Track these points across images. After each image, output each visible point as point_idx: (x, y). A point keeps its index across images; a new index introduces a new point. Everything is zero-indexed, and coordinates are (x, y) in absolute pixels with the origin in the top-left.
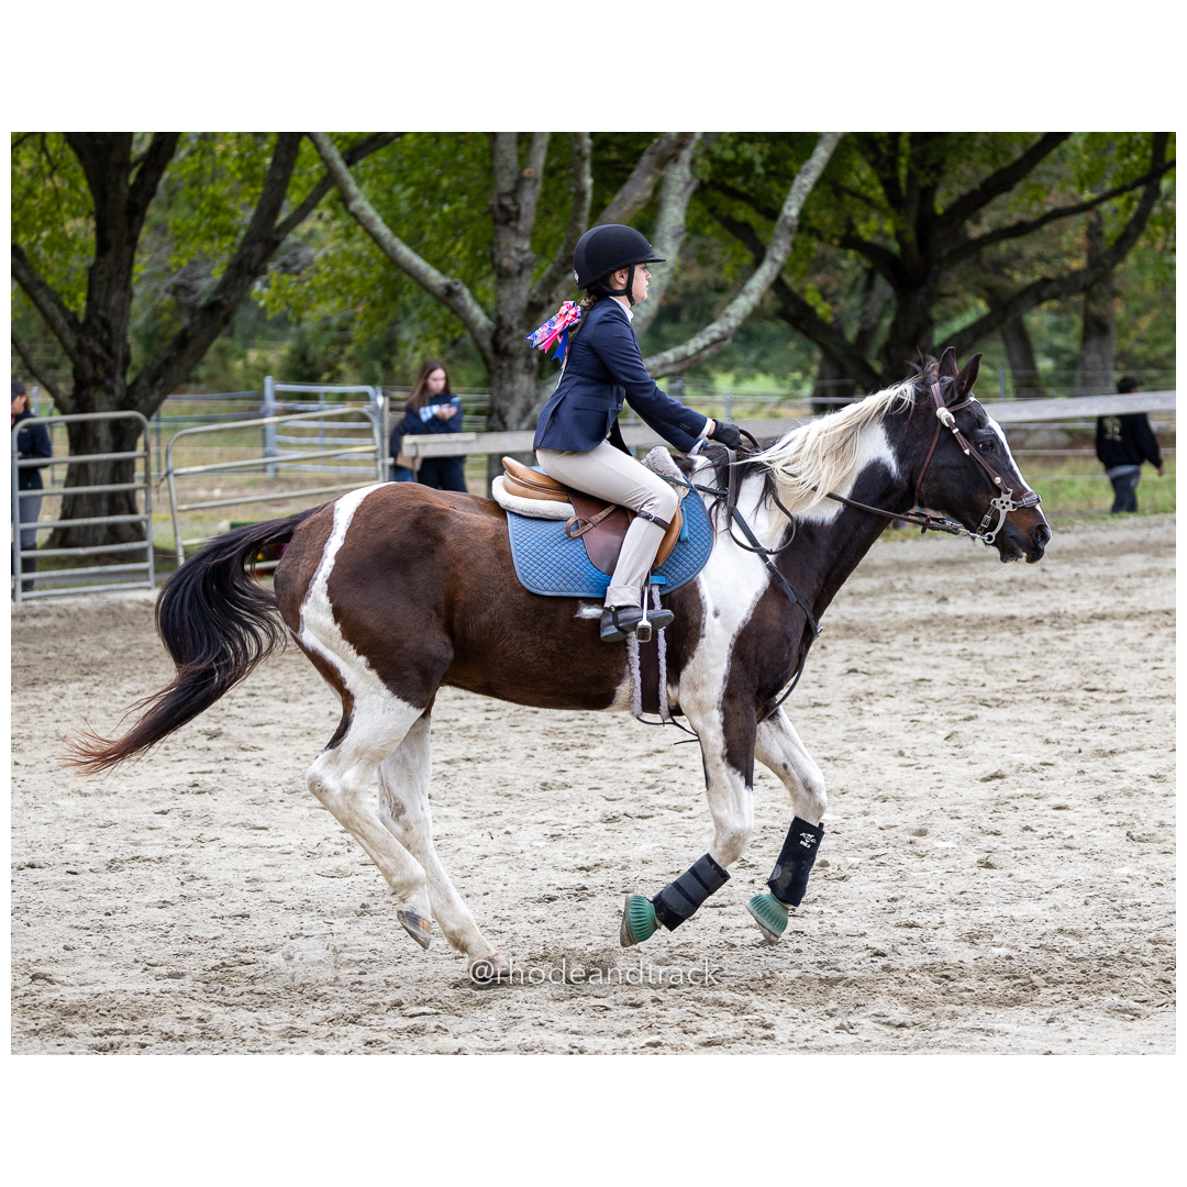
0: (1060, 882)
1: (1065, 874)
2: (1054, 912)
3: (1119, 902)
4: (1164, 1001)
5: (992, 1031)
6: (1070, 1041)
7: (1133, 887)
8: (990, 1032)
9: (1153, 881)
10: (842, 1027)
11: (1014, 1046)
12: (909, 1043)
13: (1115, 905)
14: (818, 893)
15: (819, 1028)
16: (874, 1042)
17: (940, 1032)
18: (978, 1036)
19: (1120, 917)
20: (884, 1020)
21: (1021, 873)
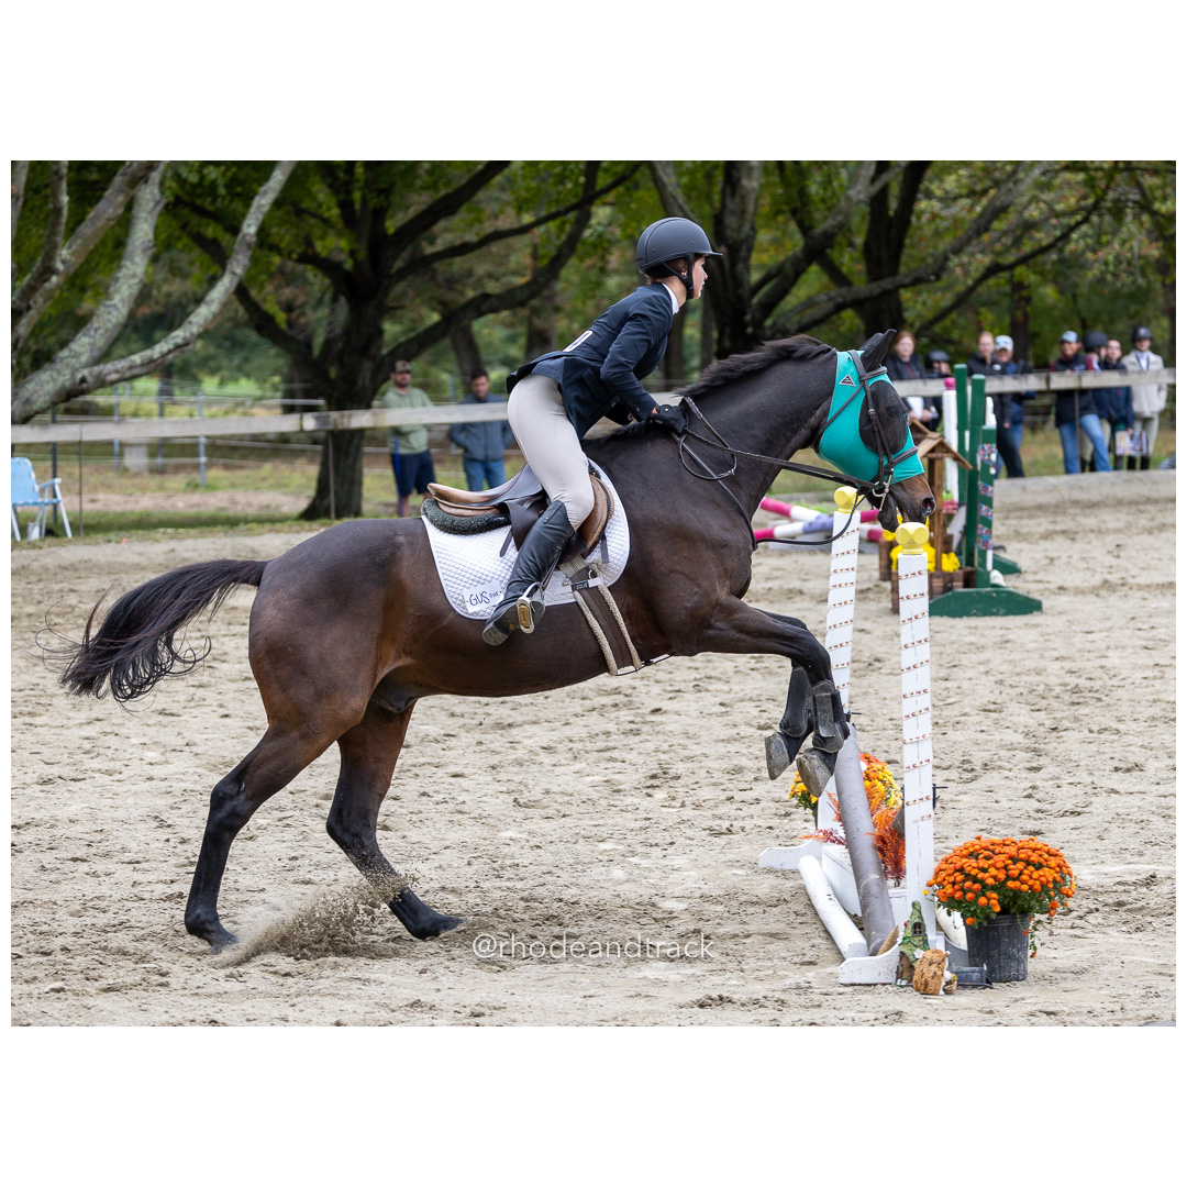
0: (448, 843)
1: (454, 836)
2: (440, 872)
3: (499, 863)
5: (368, 980)
6: (439, 990)
7: (514, 849)
8: (366, 981)
9: (532, 844)
10: (231, 976)
11: (387, 994)
12: (292, 990)
13: (495, 865)
15: (210, 976)
16: (260, 990)
17: (322, 981)
18: (355, 985)
19: (498, 877)
20: (271, 969)
21: (414, 835)
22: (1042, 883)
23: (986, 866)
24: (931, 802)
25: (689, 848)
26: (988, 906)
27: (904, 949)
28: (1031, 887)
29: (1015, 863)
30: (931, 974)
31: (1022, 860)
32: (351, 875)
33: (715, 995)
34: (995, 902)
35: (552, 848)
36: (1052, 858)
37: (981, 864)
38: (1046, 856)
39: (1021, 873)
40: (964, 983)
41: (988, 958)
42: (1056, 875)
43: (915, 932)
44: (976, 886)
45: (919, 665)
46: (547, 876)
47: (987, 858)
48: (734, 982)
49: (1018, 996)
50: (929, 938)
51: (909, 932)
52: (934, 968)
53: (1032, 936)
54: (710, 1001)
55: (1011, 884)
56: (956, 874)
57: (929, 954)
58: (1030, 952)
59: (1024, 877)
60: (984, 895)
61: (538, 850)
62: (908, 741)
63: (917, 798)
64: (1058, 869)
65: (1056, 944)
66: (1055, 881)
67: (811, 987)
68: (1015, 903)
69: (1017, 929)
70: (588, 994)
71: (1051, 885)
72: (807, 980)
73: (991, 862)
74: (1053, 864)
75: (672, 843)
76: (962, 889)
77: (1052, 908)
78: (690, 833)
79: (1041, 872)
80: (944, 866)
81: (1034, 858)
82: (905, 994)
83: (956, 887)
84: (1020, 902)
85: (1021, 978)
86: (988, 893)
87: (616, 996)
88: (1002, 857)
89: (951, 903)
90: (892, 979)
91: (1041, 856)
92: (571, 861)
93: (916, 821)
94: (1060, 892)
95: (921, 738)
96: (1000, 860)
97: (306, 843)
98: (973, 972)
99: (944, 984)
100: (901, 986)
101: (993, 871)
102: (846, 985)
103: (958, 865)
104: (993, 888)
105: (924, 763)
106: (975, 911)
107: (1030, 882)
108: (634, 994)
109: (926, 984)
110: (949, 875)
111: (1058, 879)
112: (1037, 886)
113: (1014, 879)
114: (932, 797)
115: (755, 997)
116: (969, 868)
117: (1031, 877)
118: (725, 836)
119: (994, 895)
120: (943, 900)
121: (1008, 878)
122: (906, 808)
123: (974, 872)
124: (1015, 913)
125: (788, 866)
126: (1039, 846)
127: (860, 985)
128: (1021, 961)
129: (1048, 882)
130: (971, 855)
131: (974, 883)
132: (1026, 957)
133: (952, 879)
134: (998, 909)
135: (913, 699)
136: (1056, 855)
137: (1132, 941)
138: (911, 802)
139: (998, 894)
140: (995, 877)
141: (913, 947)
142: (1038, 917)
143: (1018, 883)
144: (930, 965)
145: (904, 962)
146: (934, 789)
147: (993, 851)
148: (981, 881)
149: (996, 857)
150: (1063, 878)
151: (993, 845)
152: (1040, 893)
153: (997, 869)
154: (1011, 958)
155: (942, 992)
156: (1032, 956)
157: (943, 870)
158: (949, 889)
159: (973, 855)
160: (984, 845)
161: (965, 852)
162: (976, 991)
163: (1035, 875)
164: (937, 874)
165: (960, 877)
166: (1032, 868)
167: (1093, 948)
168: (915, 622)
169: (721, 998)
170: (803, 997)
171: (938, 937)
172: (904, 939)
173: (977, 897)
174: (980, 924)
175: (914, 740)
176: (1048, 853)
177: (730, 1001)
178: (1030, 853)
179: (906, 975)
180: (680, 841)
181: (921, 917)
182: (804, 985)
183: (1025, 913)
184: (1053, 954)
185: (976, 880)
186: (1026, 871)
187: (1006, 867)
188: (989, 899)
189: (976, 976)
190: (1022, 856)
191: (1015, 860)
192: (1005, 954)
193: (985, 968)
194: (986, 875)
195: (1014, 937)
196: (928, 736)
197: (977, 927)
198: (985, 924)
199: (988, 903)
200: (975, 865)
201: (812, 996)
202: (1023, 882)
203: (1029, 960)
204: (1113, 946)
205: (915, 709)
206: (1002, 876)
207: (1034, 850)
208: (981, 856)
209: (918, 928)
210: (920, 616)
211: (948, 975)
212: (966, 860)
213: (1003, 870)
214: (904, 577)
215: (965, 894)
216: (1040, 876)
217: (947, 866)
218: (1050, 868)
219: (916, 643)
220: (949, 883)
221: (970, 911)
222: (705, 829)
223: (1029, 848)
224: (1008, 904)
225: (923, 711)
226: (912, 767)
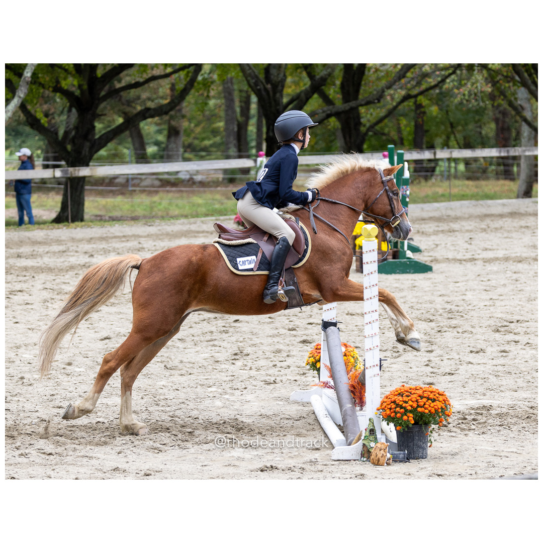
4: (174, 444)
6: (128, 462)
7: (165, 391)
8: (91, 458)
9: (174, 388)
10: (22, 455)
11: (102, 465)
12: (53, 462)
13: (155, 399)
14: (18, 391)
15: (11, 455)
16: (36, 462)
17: (68, 457)
18: (85, 459)
19: (157, 405)
20: (42, 451)
22: (436, 410)
23: (407, 400)
24: (379, 367)
25: (254, 391)
26: (408, 421)
27: (365, 442)
28: (430, 411)
29: (421, 399)
30: (381, 455)
31: (425, 397)
33: (269, 465)
34: (411, 418)
35: (184, 390)
36: (441, 396)
37: (404, 399)
38: (437, 395)
39: (425, 404)
40: (396, 460)
41: (408, 447)
42: (442, 405)
43: (371, 434)
44: (402, 410)
45: (373, 297)
46: (182, 404)
47: (408, 396)
48: (279, 459)
49: (423, 467)
50: (378, 437)
51: (368, 434)
52: (382, 452)
53: (430, 436)
54: (266, 468)
55: (419, 409)
56: (392, 404)
57: (379, 445)
58: (429, 444)
59: (426, 406)
60: (406, 415)
61: (178, 391)
62: (367, 336)
63: (372, 365)
64: (443, 402)
65: (442, 440)
66: (442, 408)
67: (317, 461)
68: (422, 419)
69: (422, 432)
70: (204, 464)
71: (440, 410)
72: (315, 458)
73: (409, 398)
74: (441, 399)
75: (246, 388)
76: (395, 412)
77: (441, 422)
78: (254, 383)
79: (435, 404)
80: (385, 400)
81: (431, 396)
82: (366, 465)
83: (392, 411)
84: (424, 419)
85: (424, 457)
86: (408, 414)
87: (218, 466)
88: (415, 396)
89: (389, 419)
90: (359, 458)
91: (435, 395)
92: (194, 397)
93: (371, 377)
94: (444, 413)
95: (374, 335)
96: (414, 397)
97: (59, 387)
98: (400, 454)
99: (386, 460)
100: (364, 461)
101: (410, 403)
102: (335, 461)
103: (393, 400)
104: (411, 411)
105: (375, 347)
106: (401, 423)
107: (429, 409)
108: (227, 464)
109: (379, 460)
110: (388, 405)
111: (444, 407)
112: (433, 410)
113: (421, 407)
114: (379, 365)
115: (289, 466)
116: (398, 401)
117: (430, 406)
118: (272, 385)
119: (411, 415)
120: (385, 417)
121: (418, 406)
122: (366, 370)
123: (401, 403)
124: (421, 424)
125: (305, 400)
126: (434, 390)
127: (342, 460)
128: (424, 449)
129: (438, 408)
131: (401, 408)
132: (427, 446)
133: (389, 407)
134: (413, 422)
135: (370, 315)
136: (443, 395)
137: (480, 439)
138: (369, 368)
139: (413, 414)
140: (411, 406)
141: (369, 441)
142: (433, 426)
143: (423, 409)
144: (380, 450)
145: (365, 449)
146: (380, 361)
147: (411, 393)
148: (405, 408)
149: (412, 396)
150: (446, 407)
151: (410, 389)
152: (434, 414)
153: (413, 402)
154: (420, 447)
155: (385, 464)
156: (430, 447)
157: (385, 402)
158: (388, 412)
159: (401, 394)
160: (406, 389)
161: (396, 393)
162: (401, 464)
163: (432, 405)
164: (382, 404)
165: (393, 406)
166: (430, 401)
167: (461, 442)
168: (371, 275)
169: (272, 467)
170: (314, 466)
171: (382, 436)
172: (365, 437)
173: (402, 416)
174: (404, 430)
175: (370, 335)
176: (438, 393)
177: (276, 468)
178: (429, 394)
179: (366, 455)
180: (249, 387)
181: (374, 426)
182: (313, 460)
183: (427, 424)
184: (441, 445)
185: (401, 407)
186: (427, 403)
187: (417, 401)
188: (408, 417)
189: (401, 456)
190: (425, 395)
191: (421, 397)
192: (416, 445)
193: (406, 452)
194: (407, 405)
195: (421, 437)
196: (377, 333)
197: (402, 431)
198: (406, 430)
199: (408, 419)
200: (401, 399)
201: (318, 466)
202: (426, 409)
203: (429, 448)
204: (471, 442)
205: (371, 320)
206: (415, 405)
207: (431, 392)
208: (404, 395)
209: (372, 431)
210: (374, 272)
211: (389, 456)
212: (397, 397)
213: (416, 402)
214: (365, 253)
215: (396, 414)
216: (435, 405)
217: (387, 400)
218: (439, 401)
219: (371, 286)
220: (388, 408)
221: (398, 423)
222: (262, 381)
223: (429, 391)
224: (418, 420)
225: (375, 321)
226: (369, 350)
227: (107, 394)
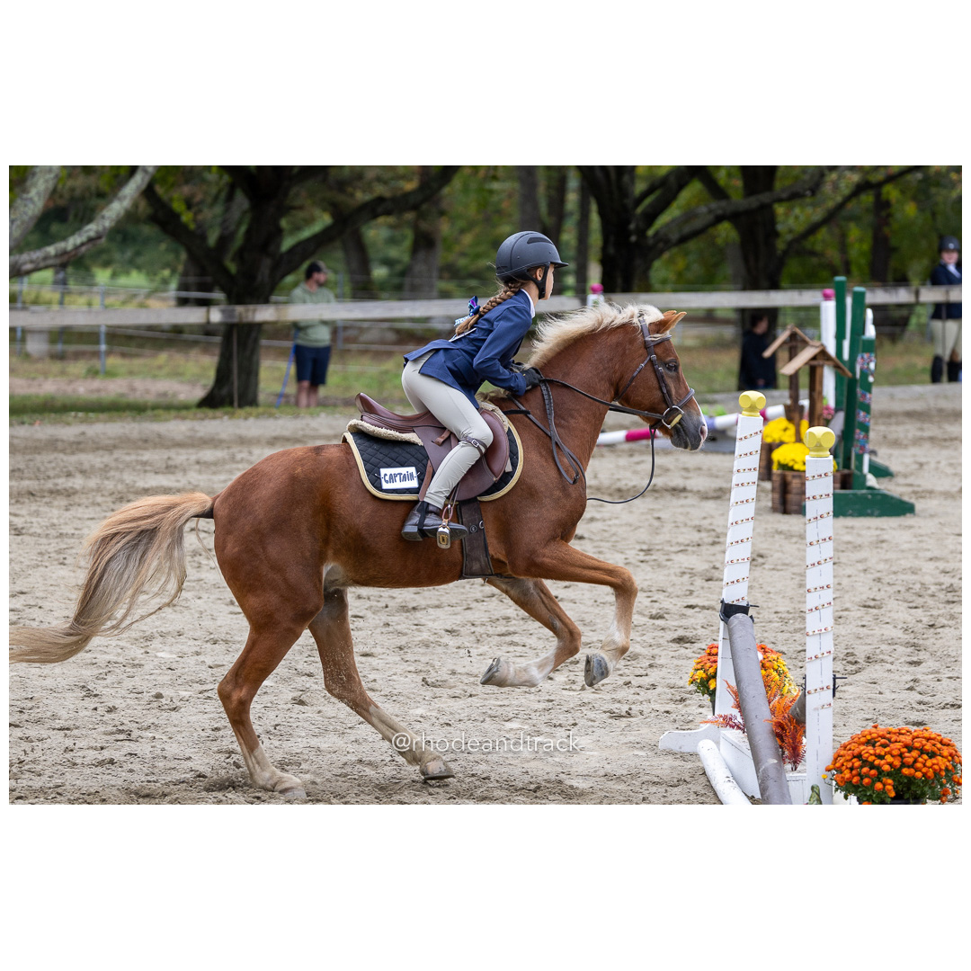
2: (355, 745)
7: (426, 725)
9: (442, 721)
14: (151, 721)
22: (935, 771)
23: (883, 753)
24: (832, 691)
25: (591, 729)
26: (884, 791)
28: (925, 775)
29: (910, 751)
31: (916, 749)
32: (272, 746)
34: (890, 787)
35: (461, 726)
36: (945, 747)
37: (878, 751)
38: (939, 746)
39: (916, 761)
42: (948, 764)
44: (873, 772)
45: (823, 562)
47: (884, 746)
55: (905, 771)
56: (854, 760)
59: (919, 765)
60: (880, 781)
61: (448, 728)
62: (811, 633)
63: (818, 687)
64: (950, 758)
66: (947, 770)
68: (909, 789)
71: (943, 773)
73: (887, 749)
74: (945, 753)
75: (575, 724)
76: (859, 774)
77: (944, 795)
78: (591, 715)
79: (934, 761)
80: (842, 752)
81: (928, 747)
83: (854, 772)
84: (913, 788)
86: (884, 779)
88: (898, 745)
89: (848, 788)
91: (934, 745)
93: (816, 709)
94: (952, 780)
95: (823, 631)
96: (896, 748)
101: (889, 758)
103: (856, 752)
104: (889, 775)
105: (826, 654)
106: (870, 795)
107: (924, 770)
110: (847, 761)
111: (950, 768)
112: (930, 773)
113: (909, 767)
114: (832, 687)
116: (866, 755)
117: (924, 765)
118: (624, 719)
119: (890, 781)
120: (841, 784)
121: (903, 765)
122: (808, 697)
123: (871, 758)
124: (908, 799)
125: (686, 749)
126: (933, 736)
129: (941, 770)
130: (868, 743)
131: (871, 769)
133: (850, 765)
134: (893, 794)
135: (817, 594)
138: (813, 692)
139: (894, 780)
140: (891, 764)
143: (912, 771)
146: (835, 679)
148: (878, 768)
149: (892, 745)
150: (955, 767)
151: (890, 733)
152: (933, 780)
153: (893, 756)
157: (842, 756)
158: (847, 775)
159: (871, 743)
160: (881, 733)
161: (863, 740)
163: (929, 763)
164: (835, 760)
165: (857, 764)
166: (925, 757)
168: (821, 521)
173: (873, 783)
175: (817, 632)
176: (941, 742)
178: (924, 742)
180: (581, 722)
183: (919, 798)
185: (872, 766)
186: (920, 759)
187: (901, 755)
188: (884, 785)
190: (917, 745)
191: (910, 748)
194: (883, 762)
196: (829, 629)
199: (884, 788)
200: (872, 752)
202: (917, 770)
205: (818, 603)
206: (897, 763)
207: (928, 739)
208: (878, 744)
210: (825, 515)
212: (864, 747)
213: (899, 758)
214: (811, 478)
215: (862, 779)
216: (934, 764)
217: (845, 752)
218: (943, 757)
219: (821, 541)
220: (847, 768)
221: (866, 795)
222: (605, 712)
223: (923, 738)
224: (902, 791)
225: (826, 605)
226: (814, 658)
227: (317, 730)
